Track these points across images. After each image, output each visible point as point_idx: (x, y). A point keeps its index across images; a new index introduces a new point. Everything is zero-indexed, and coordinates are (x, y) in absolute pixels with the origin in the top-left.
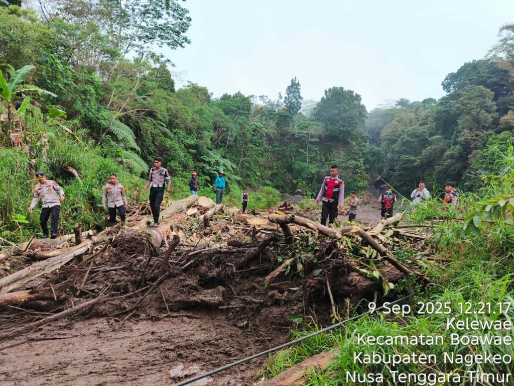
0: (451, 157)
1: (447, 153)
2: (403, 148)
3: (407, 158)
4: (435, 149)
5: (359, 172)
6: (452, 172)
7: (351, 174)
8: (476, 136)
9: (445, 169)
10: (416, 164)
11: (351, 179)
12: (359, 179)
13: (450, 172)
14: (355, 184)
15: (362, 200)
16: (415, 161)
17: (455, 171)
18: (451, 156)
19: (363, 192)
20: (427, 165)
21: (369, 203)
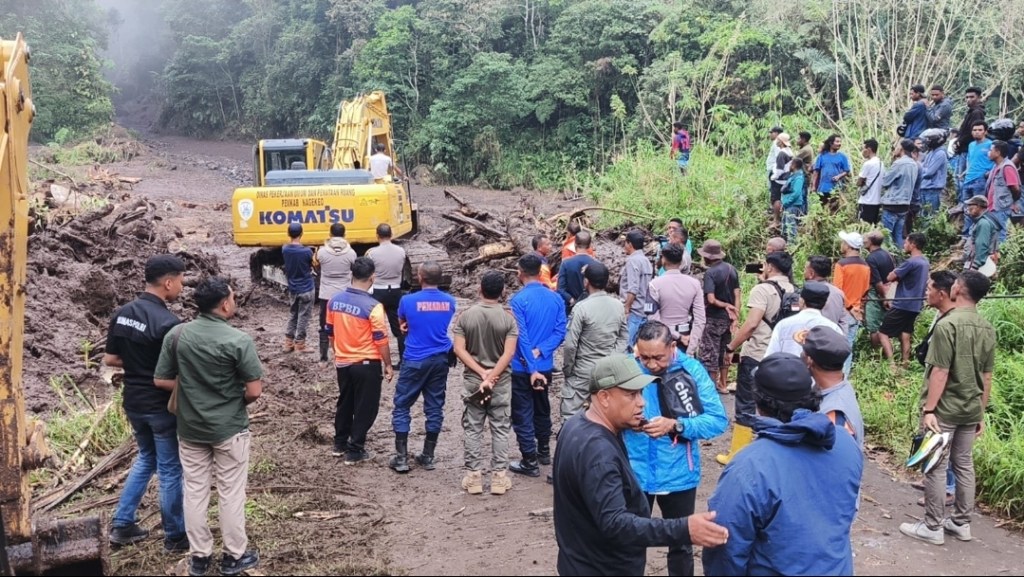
0: (297, 45)
1: (287, 36)
2: (185, 16)
3: (198, 41)
4: (258, 25)
5: (85, 74)
6: (302, 80)
7: (61, 80)
8: (355, 9)
9: (286, 71)
10: (220, 57)
11: (65, 92)
12: (86, 93)
13: (297, 78)
14: (78, 105)
15: (120, 147)
16: (216, 51)
17: (308, 77)
18: (295, 44)
19: (104, 127)
20: (244, 62)
21: (137, 155)
